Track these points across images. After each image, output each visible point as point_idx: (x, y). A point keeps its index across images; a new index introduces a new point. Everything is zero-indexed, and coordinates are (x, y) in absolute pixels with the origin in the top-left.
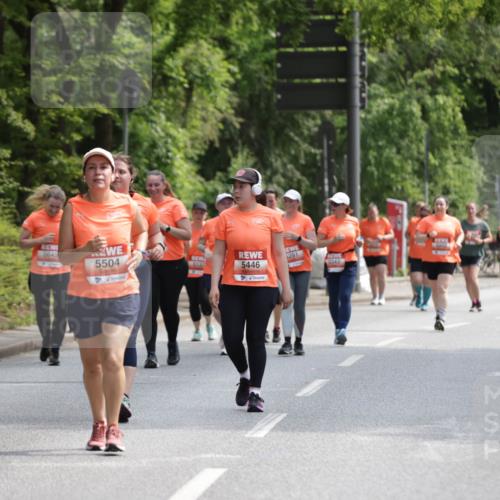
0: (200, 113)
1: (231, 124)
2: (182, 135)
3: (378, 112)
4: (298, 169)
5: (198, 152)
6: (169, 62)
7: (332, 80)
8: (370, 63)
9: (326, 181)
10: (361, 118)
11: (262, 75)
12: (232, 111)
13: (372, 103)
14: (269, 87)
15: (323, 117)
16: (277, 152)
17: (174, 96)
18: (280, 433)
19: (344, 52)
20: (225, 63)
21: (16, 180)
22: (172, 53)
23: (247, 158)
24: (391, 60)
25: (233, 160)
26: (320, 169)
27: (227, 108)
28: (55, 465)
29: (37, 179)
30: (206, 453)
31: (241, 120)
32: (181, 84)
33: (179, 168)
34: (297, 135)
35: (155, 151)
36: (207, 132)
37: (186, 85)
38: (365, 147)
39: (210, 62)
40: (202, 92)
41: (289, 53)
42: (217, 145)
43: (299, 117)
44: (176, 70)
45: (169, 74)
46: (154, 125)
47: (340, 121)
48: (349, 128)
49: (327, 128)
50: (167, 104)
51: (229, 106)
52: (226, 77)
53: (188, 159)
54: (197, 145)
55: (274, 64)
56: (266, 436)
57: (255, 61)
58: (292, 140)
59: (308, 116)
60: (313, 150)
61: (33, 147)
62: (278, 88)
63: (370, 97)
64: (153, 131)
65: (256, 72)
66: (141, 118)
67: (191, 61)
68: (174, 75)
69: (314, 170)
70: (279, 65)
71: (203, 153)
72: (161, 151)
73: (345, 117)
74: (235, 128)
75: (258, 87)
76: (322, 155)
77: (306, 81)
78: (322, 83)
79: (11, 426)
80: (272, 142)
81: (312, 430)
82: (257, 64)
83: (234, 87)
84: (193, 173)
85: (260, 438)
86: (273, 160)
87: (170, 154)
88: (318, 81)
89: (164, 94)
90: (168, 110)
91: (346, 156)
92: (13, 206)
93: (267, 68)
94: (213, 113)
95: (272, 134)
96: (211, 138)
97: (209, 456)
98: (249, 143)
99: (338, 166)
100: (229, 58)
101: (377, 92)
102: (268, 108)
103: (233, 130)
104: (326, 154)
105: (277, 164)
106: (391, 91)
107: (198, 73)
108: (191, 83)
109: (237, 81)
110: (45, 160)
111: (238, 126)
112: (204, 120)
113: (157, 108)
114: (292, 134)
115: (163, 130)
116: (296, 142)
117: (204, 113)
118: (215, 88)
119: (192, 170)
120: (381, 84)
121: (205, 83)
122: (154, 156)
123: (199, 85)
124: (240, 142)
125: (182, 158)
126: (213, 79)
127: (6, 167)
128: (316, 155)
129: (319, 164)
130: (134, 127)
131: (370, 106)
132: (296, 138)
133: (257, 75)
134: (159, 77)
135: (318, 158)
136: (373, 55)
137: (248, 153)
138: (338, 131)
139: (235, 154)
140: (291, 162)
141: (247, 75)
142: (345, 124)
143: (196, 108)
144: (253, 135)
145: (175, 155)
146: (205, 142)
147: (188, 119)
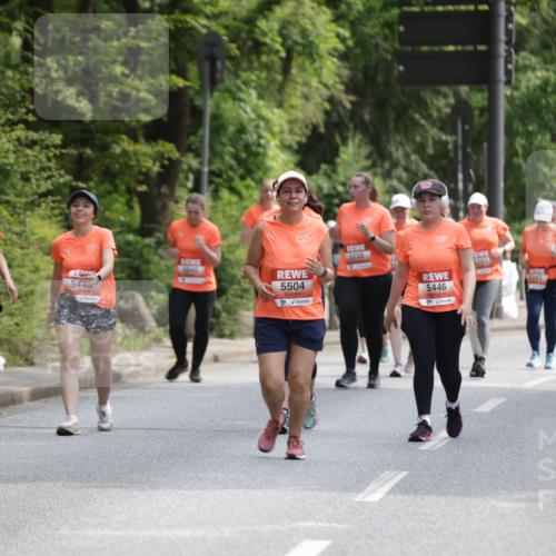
0: (300, 89)
1: (341, 103)
2: (277, 116)
3: (528, 88)
4: (424, 161)
5: (297, 138)
6: (262, 24)
7: (470, 48)
8: (519, 25)
9: (460, 176)
10: (507, 97)
11: (380, 41)
12: (341, 87)
13: (520, 77)
14: (389, 57)
15: (457, 95)
16: (398, 138)
17: (268, 67)
18: (399, 497)
19: (485, 12)
20: (333, 26)
21: (68, 172)
22: (266, 13)
23: (360, 146)
24: (545, 21)
25: (342, 149)
26: (453, 162)
27: (336, 82)
28: (115, 533)
29: (94, 171)
30: (305, 519)
31: (352, 98)
32: (277, 52)
33: (273, 159)
34: (423, 117)
35: (243, 136)
36: (310, 114)
37: (283, 54)
38: (510, 133)
39: (313, 24)
40: (303, 63)
41: (414, 13)
42: (322, 130)
43: (427, 95)
44: (270, 35)
45: (262, 39)
46: (242, 104)
47: (478, 99)
48: (490, 109)
49: (462, 109)
50: (258, 77)
51: (337, 80)
52: (335, 43)
53: (285, 147)
54: (296, 130)
55: (396, 27)
56: (381, 500)
57: (371, 23)
58: (417, 124)
59: (438, 93)
60: (444, 137)
61: (90, 131)
62: (401, 57)
63: (517, 69)
64: (241, 112)
65: (372, 37)
66: (227, 95)
67: (290, 23)
68: (267, 40)
69: (445, 162)
70: (402, 29)
71: (304, 140)
72: (251, 137)
73: (486, 95)
74: (344, 107)
75: (375, 56)
76: (455, 143)
77: (436, 49)
78: (456, 52)
79: (59, 484)
80: (392, 125)
81: (441, 494)
82: (373, 27)
83: (344, 57)
84: (292, 165)
85: (375, 503)
86: (393, 149)
87: (262, 141)
88: (451, 48)
89: (256, 64)
90: (261, 86)
91: (485, 145)
92: (64, 205)
93: (387, 31)
94: (317, 89)
95: (391, 116)
96: (315, 121)
97: (309, 524)
98: (362, 127)
99: (475, 157)
100: (337, 19)
101: (527, 62)
102: (387, 83)
103: (342, 110)
104: (460, 142)
105: (398, 154)
106: (546, 62)
107: (299, 39)
108: (289, 51)
109: (349, 49)
110: (104, 148)
111: (348, 106)
112: (306, 98)
113: (246, 83)
114: (417, 116)
115: (254, 111)
116: (423, 127)
117: (305, 90)
118: (320, 57)
119: (289, 161)
120: (533, 52)
121: (307, 51)
122: (241, 143)
123: (300, 54)
124: (351, 126)
125: (277, 147)
126: (318, 47)
127: (55, 156)
128: (447, 143)
129: (452, 154)
130: (217, 106)
131: (518, 81)
132: (423, 122)
133: (373, 41)
134: (250, 43)
135: (450, 146)
136: (523, 15)
137: (361, 141)
138: (477, 112)
139: (345, 141)
140: (416, 152)
141: (361, 40)
142: (486, 103)
143: (296, 82)
144: (367, 117)
145: (268, 142)
146: (307, 127)
147: (286, 97)
